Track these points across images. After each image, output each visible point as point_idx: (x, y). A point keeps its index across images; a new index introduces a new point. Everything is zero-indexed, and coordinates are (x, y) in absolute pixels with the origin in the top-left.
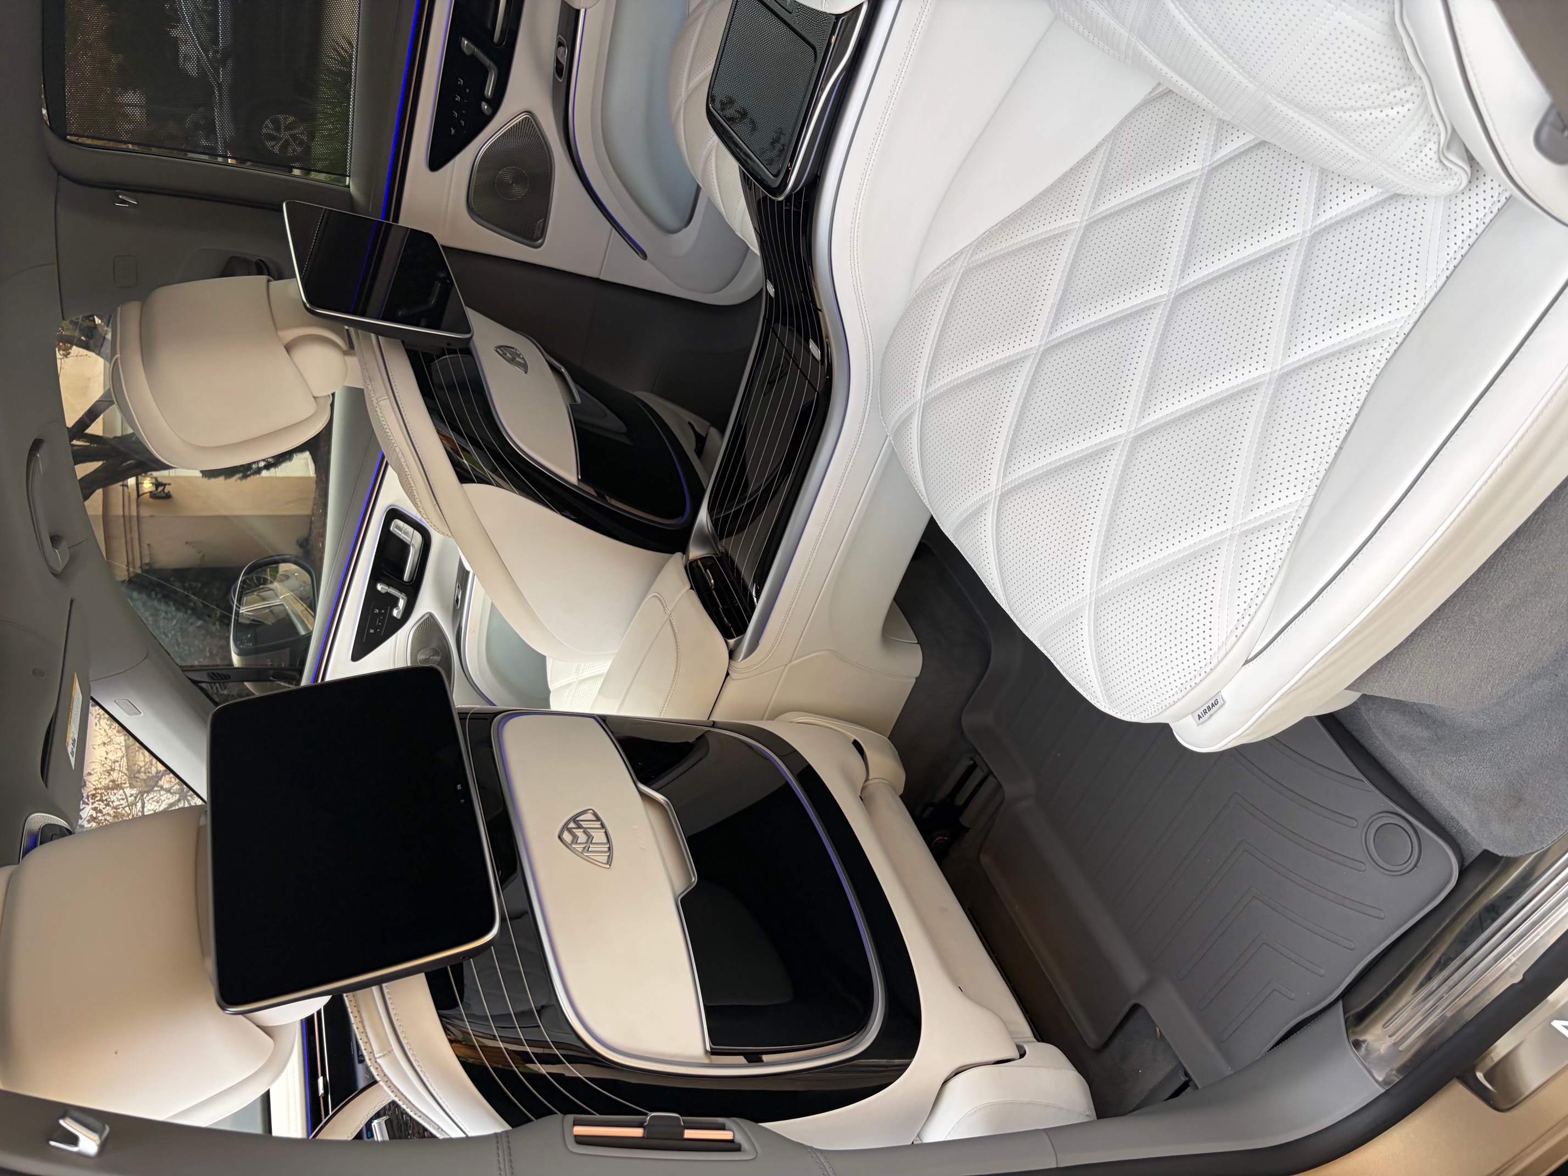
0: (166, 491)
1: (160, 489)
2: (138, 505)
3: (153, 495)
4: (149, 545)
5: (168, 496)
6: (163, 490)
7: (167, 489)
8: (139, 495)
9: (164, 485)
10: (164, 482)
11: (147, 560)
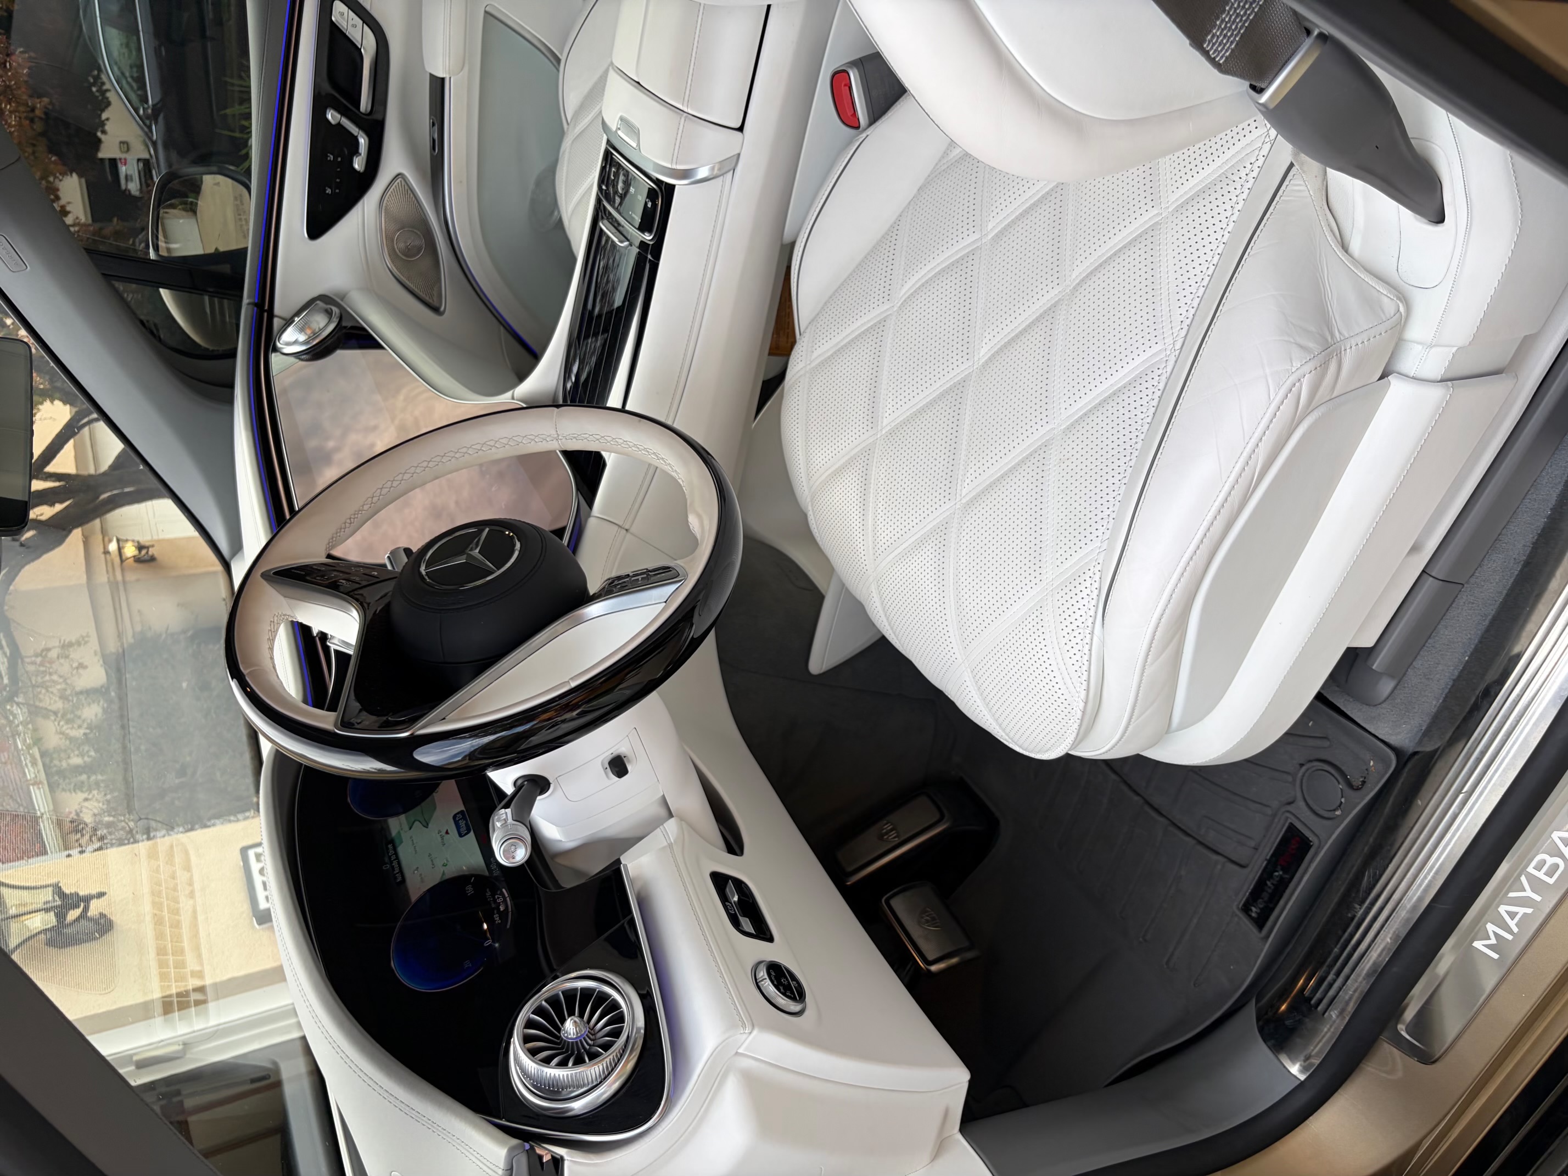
0: (150, 553)
1: (144, 552)
2: (123, 570)
3: (138, 560)
4: (139, 611)
5: (153, 559)
6: (147, 553)
7: (151, 551)
8: (122, 561)
9: (147, 548)
10: (147, 544)
11: (138, 628)
